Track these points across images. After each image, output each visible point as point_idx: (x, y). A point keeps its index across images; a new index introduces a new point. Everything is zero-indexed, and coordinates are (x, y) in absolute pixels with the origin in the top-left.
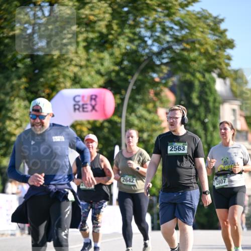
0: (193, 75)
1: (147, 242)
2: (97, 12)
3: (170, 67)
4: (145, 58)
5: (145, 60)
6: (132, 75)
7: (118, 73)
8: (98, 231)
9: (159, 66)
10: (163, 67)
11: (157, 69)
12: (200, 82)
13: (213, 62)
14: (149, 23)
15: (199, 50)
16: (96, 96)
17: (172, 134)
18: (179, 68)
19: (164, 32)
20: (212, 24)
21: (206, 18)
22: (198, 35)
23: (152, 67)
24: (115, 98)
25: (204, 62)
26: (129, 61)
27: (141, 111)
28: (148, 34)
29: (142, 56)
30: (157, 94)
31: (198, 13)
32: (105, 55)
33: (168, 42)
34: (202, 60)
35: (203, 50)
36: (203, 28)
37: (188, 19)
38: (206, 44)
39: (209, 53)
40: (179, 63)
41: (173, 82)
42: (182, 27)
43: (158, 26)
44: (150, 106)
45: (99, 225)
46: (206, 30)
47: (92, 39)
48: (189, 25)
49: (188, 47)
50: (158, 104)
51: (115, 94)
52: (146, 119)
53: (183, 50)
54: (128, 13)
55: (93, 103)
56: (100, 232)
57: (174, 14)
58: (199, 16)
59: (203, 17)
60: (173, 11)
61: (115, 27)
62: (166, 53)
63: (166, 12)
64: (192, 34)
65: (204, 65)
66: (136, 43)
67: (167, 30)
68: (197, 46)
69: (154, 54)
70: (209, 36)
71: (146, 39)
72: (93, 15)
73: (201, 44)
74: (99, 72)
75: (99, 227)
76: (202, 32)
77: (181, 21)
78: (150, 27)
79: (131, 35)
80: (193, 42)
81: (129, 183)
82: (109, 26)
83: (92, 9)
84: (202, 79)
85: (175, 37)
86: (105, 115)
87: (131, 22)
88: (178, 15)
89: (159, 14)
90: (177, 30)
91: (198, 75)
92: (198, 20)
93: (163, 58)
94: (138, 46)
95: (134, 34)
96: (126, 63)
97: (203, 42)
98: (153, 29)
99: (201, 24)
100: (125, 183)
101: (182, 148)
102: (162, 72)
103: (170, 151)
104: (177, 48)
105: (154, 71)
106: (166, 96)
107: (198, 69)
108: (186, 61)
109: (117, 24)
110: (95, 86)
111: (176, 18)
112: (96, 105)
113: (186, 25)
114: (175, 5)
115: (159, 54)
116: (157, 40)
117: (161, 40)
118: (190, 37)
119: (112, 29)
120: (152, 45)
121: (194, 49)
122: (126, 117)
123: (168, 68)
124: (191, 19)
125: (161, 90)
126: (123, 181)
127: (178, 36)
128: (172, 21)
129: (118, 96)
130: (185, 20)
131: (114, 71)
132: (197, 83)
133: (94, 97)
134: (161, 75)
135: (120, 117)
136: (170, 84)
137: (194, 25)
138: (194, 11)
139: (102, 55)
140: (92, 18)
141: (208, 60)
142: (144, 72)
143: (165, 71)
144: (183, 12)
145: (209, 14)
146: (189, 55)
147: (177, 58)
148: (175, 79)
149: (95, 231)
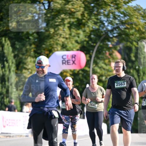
0: (132, 43)
2: (75, 6)
3: (118, 38)
4: (104, 33)
5: (103, 35)
6: (96, 43)
7: (88, 42)
8: (75, 133)
9: (111, 38)
10: (114, 38)
11: (111, 40)
12: (135, 47)
13: (143, 35)
14: (106, 13)
15: (135, 29)
18: (123, 39)
19: (115, 18)
20: (142, 13)
21: (139, 10)
22: (135, 20)
23: (108, 38)
24: (86, 57)
25: (138, 35)
26: (94, 35)
27: (101, 64)
28: (105, 19)
29: (102, 32)
30: (111, 54)
31: (135, 7)
32: (81, 32)
33: (117, 24)
34: (137, 34)
35: (137, 29)
36: (138, 16)
37: (128, 11)
38: (139, 25)
39: (141, 30)
40: (123, 36)
42: (125, 15)
43: (111, 14)
44: (107, 61)
46: (139, 17)
47: (73, 22)
48: (129, 14)
49: (129, 27)
50: (111, 60)
51: (86, 54)
52: (104, 69)
53: (125, 28)
54: (93, 7)
55: (74, 59)
57: (121, 7)
58: (135, 9)
59: (137, 9)
60: (120, 6)
61: (86, 15)
62: (116, 30)
63: (116, 6)
64: (131, 19)
65: (138, 37)
66: (98, 24)
67: (117, 17)
68: (134, 26)
69: (109, 31)
70: (141, 20)
71: (104, 22)
72: (73, 8)
74: (77, 42)
75: (76, 131)
76: (137, 18)
77: (125, 12)
78: (106, 15)
79: (95, 20)
80: (132, 24)
82: (83, 15)
83: (73, 5)
84: (137, 46)
85: (122, 21)
86: (80, 66)
87: (95, 12)
88: (123, 8)
89: (112, 7)
90: (122, 17)
91: (135, 43)
92: (135, 11)
93: (114, 33)
94: (100, 26)
95: (97, 19)
96: (92, 36)
97: (137, 24)
98: (108, 17)
99: (136, 13)
101: (123, 84)
102: (113, 41)
103: (117, 86)
104: (122, 27)
105: (109, 41)
106: (116, 55)
107: (134, 40)
108: (127, 35)
109: (87, 14)
110: (75, 50)
111: (122, 10)
112: (75, 60)
113: (128, 14)
114: (121, 2)
115: (112, 31)
116: (111, 23)
117: (113, 23)
118: (130, 21)
119: (85, 16)
120: (108, 26)
121: (132, 28)
123: (117, 39)
124: (130, 10)
125: (113, 52)
127: (123, 20)
128: (119, 12)
129: (88, 56)
130: (127, 11)
131: (85, 41)
132: (134, 48)
133: (74, 56)
134: (113, 43)
135: (89, 67)
136: (118, 48)
137: (132, 14)
138: (132, 6)
139: (79, 32)
140: (73, 10)
141: (141, 34)
142: (103, 41)
143: (115, 41)
144: (125, 7)
145: (141, 8)
146: (129, 31)
147: (122, 33)
148: (121, 46)
149: (74, 133)
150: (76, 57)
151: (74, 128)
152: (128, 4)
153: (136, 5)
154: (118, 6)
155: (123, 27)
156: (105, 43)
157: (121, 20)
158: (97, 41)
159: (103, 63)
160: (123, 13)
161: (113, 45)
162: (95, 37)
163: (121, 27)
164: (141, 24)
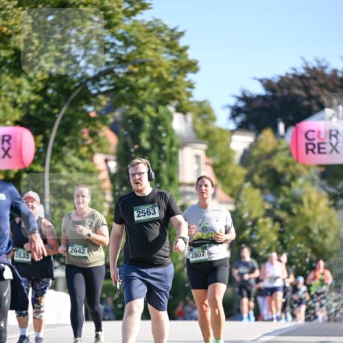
0: (141, 108)
1: (100, 333)
2: (12, 22)
3: (112, 97)
6: (60, 108)
7: (39, 105)
8: (41, 317)
9: (95, 96)
11: (93, 100)
12: (152, 118)
13: (169, 91)
15: (151, 74)
16: (10, 137)
17: (135, 195)
18: (123, 100)
20: (168, 39)
21: (160, 31)
22: (149, 53)
23: (86, 97)
24: (35, 140)
25: (157, 90)
26: (54, 89)
27: (71, 157)
30: (93, 134)
31: (149, 23)
32: (22, 80)
33: (108, 63)
34: (154, 88)
35: (155, 75)
36: (157, 44)
37: (134, 32)
38: (160, 65)
39: (164, 79)
40: (122, 92)
41: (115, 118)
42: (127, 44)
44: (84, 150)
45: (42, 309)
46: (159, 47)
48: (138, 40)
49: (136, 70)
50: (94, 148)
51: (35, 134)
52: (78, 169)
53: (128, 74)
55: (6, 146)
56: (43, 318)
57: (116, 24)
58: (150, 27)
59: (156, 29)
60: (115, 20)
62: (106, 79)
63: (105, 22)
64: (141, 53)
65: (157, 95)
68: (148, 68)
70: (164, 55)
72: (7, 26)
73: (153, 67)
76: (155, 50)
77: (126, 35)
80: (143, 63)
81: (78, 254)
83: (7, 18)
84: (154, 115)
85: (119, 56)
86: (22, 162)
88: (122, 26)
90: (120, 47)
91: (149, 109)
92: (149, 34)
96: (50, 91)
97: (156, 63)
99: (153, 39)
100: (73, 254)
101: (152, 212)
104: (120, 71)
105: (89, 103)
106: (105, 137)
107: (148, 101)
108: (133, 89)
110: (9, 123)
111: (120, 31)
112: (9, 148)
113: (132, 39)
114: (118, 13)
118: (138, 57)
121: (143, 73)
122: (51, 165)
123: (108, 99)
124: (140, 31)
126: (71, 252)
127: (121, 55)
128: (113, 34)
129: (40, 137)
130: (132, 34)
131: (33, 102)
132: (147, 119)
133: (6, 138)
134: (99, 108)
135: (43, 165)
136: (111, 120)
137: (143, 40)
138: (143, 21)
139: (18, 81)
140: (5, 29)
141: (163, 88)
142: (75, 103)
143: (104, 103)
144: (128, 23)
145: (165, 26)
146: (137, 81)
147: (120, 85)
148: (117, 114)
149: (37, 317)
150: (11, 141)
151: (39, 304)
152: (133, 18)
153: (151, 19)
154: (111, 22)
155: (122, 70)
156: (80, 108)
157: (117, 54)
158: (62, 103)
159: (74, 155)
160: (122, 38)
161: (98, 113)
162: (55, 94)
163: (116, 70)
164: (163, 64)
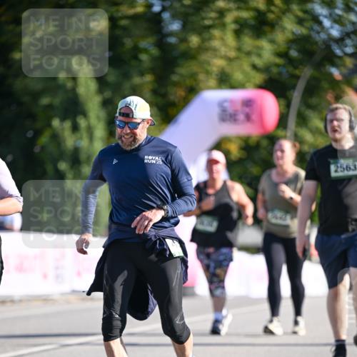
4: (321, 46)
5: (322, 50)
9: (340, 58)
10: (347, 59)
11: (338, 62)
19: (348, 8)
23: (331, 59)
26: (299, 51)
28: (325, 12)
29: (316, 43)
33: (354, 24)
47: (246, 20)
66: (308, 24)
67: (352, 6)
69: (333, 40)
71: (321, 18)
74: (254, 67)
79: (300, 14)
93: (346, 46)
94: (311, 28)
95: (305, 12)
96: (293, 52)
98: (332, 5)
101: (352, 168)
102: (344, 65)
103: (336, 172)
105: (334, 65)
115: (340, 41)
116: (338, 20)
117: (343, 20)
120: (331, 27)
123: (353, 61)
125: (343, 92)
134: (344, 70)
142: (319, 66)
143: (349, 65)
156: (323, 70)
